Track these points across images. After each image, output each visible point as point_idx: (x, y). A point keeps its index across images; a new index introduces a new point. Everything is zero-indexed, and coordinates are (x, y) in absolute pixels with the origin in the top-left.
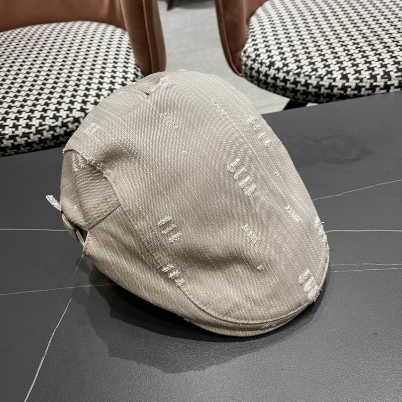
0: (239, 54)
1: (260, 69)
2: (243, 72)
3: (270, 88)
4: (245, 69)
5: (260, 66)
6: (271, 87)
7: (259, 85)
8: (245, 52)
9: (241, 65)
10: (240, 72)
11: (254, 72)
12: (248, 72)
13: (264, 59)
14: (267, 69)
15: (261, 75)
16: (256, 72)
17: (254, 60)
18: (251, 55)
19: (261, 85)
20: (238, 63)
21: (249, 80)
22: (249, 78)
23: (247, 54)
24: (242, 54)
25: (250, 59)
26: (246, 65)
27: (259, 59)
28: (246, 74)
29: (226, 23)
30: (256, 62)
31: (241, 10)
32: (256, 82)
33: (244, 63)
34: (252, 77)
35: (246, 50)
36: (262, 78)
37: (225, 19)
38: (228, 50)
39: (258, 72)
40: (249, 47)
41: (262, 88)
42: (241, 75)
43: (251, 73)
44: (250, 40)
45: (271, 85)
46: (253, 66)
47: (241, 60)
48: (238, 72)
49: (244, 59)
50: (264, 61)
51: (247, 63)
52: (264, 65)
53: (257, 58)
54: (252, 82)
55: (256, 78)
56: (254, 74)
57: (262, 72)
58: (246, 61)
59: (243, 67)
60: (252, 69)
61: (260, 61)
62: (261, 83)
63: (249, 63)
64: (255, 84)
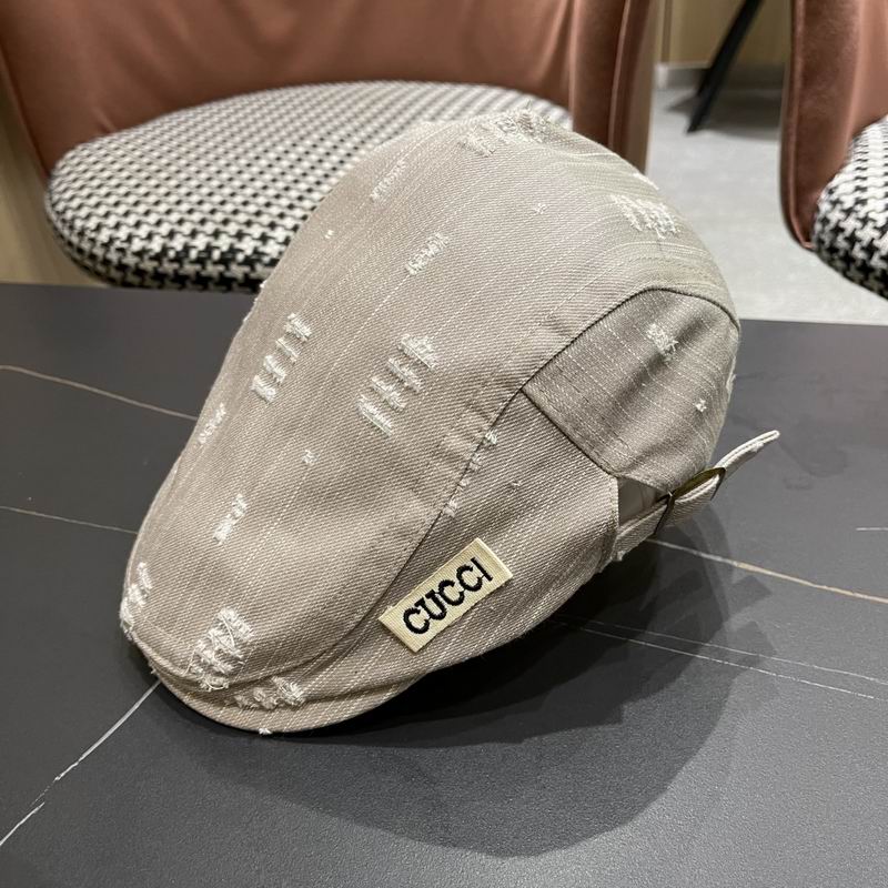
0: (815, 195)
1: (858, 234)
2: (814, 238)
3: (872, 282)
4: (823, 232)
5: (859, 225)
6: (877, 278)
7: (845, 274)
8: (831, 192)
9: (813, 222)
10: (808, 240)
11: (840, 238)
12: (827, 239)
13: (873, 211)
14: (876, 234)
15: (857, 247)
16: (846, 239)
17: (848, 212)
18: (843, 198)
19: (853, 272)
20: (808, 217)
21: (823, 259)
22: (825, 254)
23: (834, 197)
24: (824, 195)
25: (839, 207)
26: (825, 221)
27: (862, 211)
28: (821, 242)
29: (800, 119)
30: (853, 215)
31: (845, 93)
32: (839, 264)
33: (821, 216)
34: (833, 250)
35: (836, 187)
36: (858, 254)
37: (800, 106)
38: (791, 181)
39: (852, 239)
40: (846, 182)
41: (851, 279)
42: (808, 245)
43: (834, 240)
44: (850, 168)
45: (878, 274)
46: (842, 225)
47: (817, 209)
48: (801, 239)
49: (825, 207)
50: (871, 215)
51: (830, 216)
52: (870, 224)
53: (858, 207)
54: (830, 263)
55: (841, 253)
56: (841, 243)
57: (860, 241)
58: (828, 212)
59: (818, 227)
60: (838, 230)
61: (862, 215)
62: (853, 267)
63: (835, 216)
64: (836, 269)
